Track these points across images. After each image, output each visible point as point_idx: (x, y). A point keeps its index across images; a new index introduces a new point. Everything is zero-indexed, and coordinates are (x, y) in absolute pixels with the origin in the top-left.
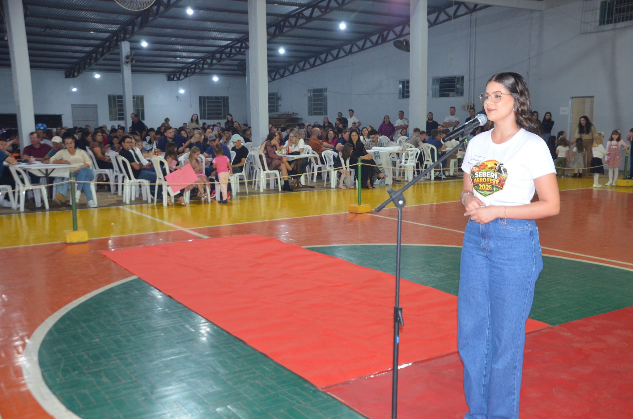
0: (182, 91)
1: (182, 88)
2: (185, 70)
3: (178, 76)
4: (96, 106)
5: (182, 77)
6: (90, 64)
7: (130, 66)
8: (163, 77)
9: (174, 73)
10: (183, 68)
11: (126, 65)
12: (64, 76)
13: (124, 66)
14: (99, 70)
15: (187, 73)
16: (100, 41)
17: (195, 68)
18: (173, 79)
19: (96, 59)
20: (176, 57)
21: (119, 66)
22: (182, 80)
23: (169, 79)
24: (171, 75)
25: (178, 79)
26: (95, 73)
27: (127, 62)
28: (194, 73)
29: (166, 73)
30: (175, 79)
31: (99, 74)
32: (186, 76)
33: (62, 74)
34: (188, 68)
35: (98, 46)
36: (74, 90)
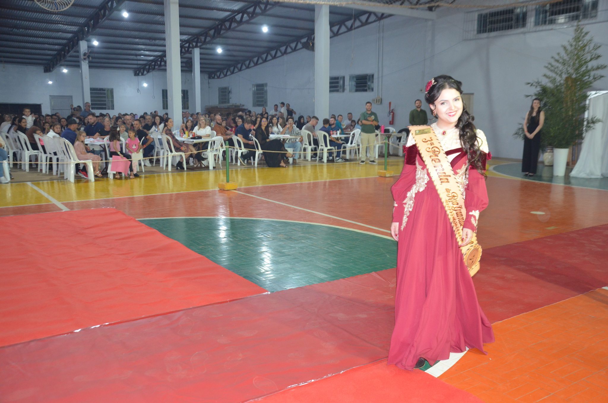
0: (145, 85)
1: (145, 83)
2: (147, 67)
3: (142, 72)
4: (71, 97)
5: (145, 72)
6: (60, 60)
7: (87, 62)
8: (131, 73)
9: (139, 69)
10: (146, 65)
11: (83, 61)
12: (43, 71)
13: (82, 62)
14: (67, 66)
15: (149, 69)
16: (65, 41)
17: (155, 65)
18: (138, 75)
19: (64, 56)
20: (140, 55)
21: (79, 62)
22: (145, 75)
23: (136, 74)
24: (137, 71)
25: (143, 74)
26: (62, 67)
27: (85, 59)
28: (154, 69)
29: (132, 69)
30: (140, 74)
31: (66, 69)
32: (148, 72)
33: (41, 69)
34: (150, 65)
35: (64, 45)
36: (50, 82)
